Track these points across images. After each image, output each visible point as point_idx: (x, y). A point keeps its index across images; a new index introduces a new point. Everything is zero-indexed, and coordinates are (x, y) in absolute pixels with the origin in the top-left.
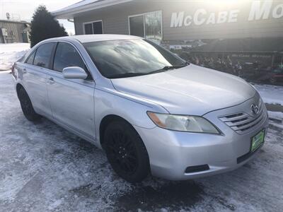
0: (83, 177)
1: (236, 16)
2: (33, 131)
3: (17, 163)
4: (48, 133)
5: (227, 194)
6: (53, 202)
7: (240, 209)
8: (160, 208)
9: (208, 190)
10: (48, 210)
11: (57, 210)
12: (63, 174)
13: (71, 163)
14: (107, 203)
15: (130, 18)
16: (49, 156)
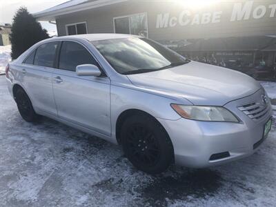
0: (102, 173)
1: (219, 17)
2: (36, 132)
3: (28, 164)
4: (51, 133)
5: (244, 179)
6: (79, 198)
7: (259, 191)
8: (186, 196)
9: (226, 176)
10: (76, 205)
11: (85, 205)
12: (80, 171)
13: (85, 160)
14: (133, 195)
15: (115, 20)
16: (60, 155)
